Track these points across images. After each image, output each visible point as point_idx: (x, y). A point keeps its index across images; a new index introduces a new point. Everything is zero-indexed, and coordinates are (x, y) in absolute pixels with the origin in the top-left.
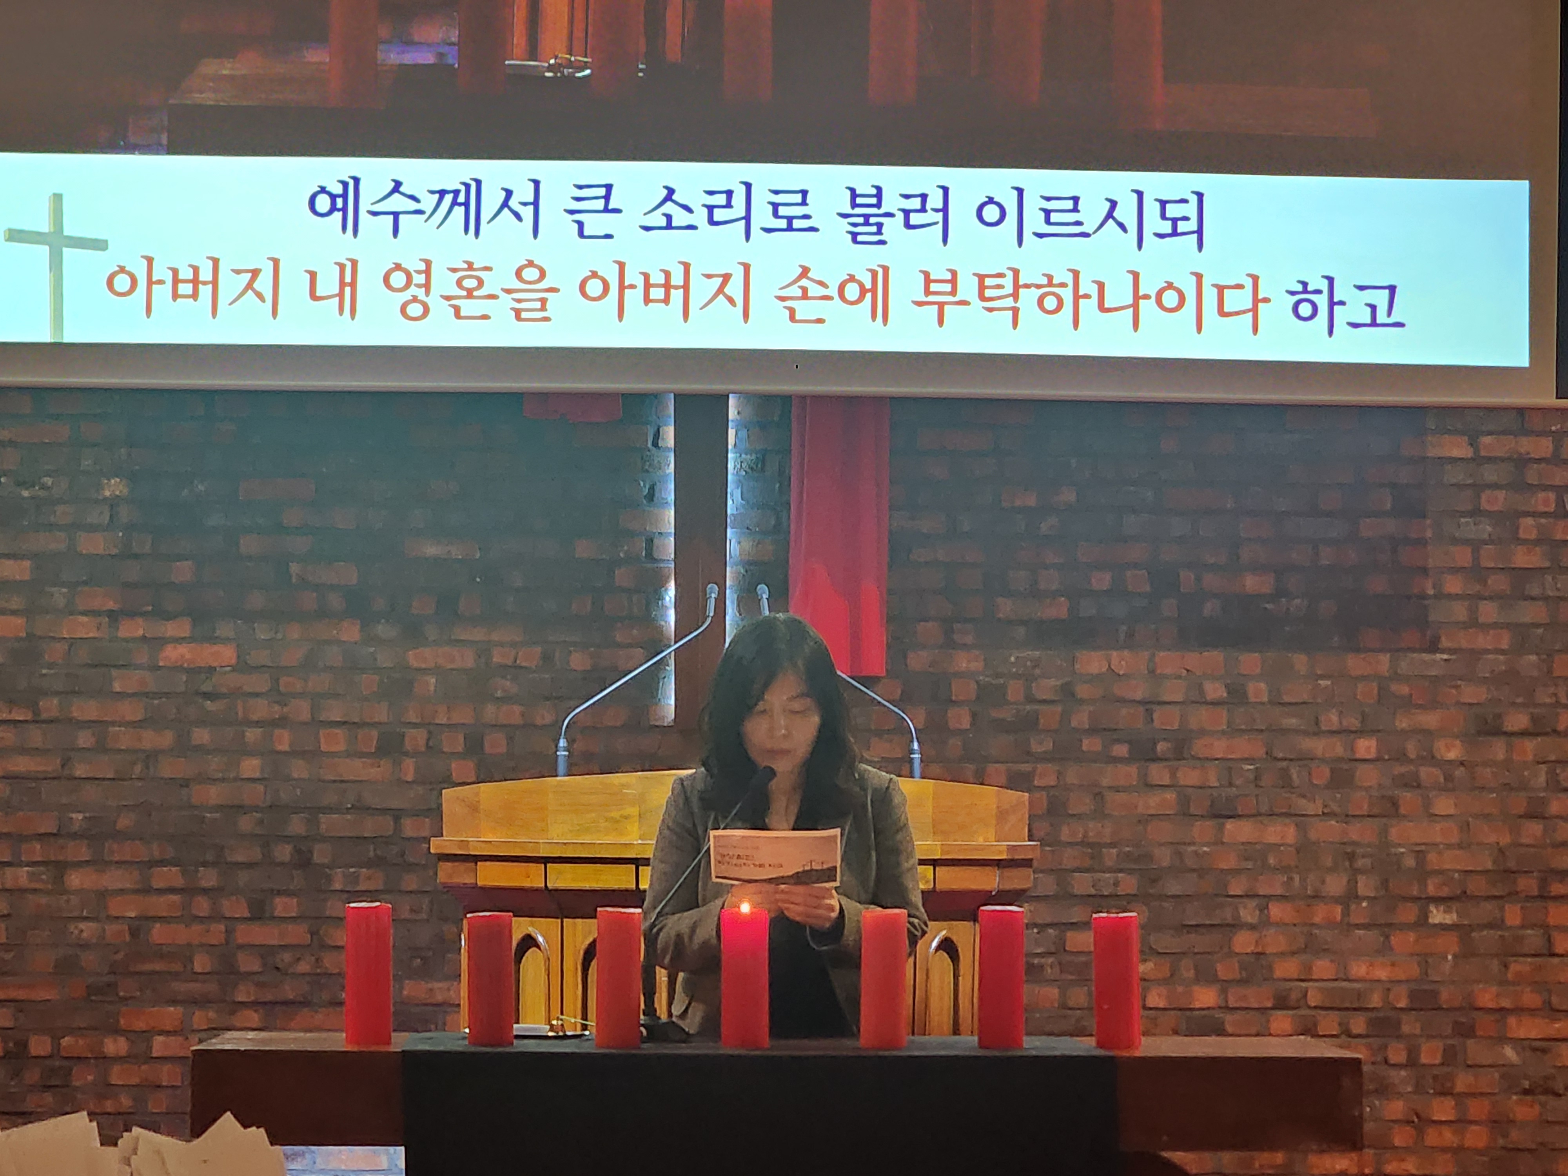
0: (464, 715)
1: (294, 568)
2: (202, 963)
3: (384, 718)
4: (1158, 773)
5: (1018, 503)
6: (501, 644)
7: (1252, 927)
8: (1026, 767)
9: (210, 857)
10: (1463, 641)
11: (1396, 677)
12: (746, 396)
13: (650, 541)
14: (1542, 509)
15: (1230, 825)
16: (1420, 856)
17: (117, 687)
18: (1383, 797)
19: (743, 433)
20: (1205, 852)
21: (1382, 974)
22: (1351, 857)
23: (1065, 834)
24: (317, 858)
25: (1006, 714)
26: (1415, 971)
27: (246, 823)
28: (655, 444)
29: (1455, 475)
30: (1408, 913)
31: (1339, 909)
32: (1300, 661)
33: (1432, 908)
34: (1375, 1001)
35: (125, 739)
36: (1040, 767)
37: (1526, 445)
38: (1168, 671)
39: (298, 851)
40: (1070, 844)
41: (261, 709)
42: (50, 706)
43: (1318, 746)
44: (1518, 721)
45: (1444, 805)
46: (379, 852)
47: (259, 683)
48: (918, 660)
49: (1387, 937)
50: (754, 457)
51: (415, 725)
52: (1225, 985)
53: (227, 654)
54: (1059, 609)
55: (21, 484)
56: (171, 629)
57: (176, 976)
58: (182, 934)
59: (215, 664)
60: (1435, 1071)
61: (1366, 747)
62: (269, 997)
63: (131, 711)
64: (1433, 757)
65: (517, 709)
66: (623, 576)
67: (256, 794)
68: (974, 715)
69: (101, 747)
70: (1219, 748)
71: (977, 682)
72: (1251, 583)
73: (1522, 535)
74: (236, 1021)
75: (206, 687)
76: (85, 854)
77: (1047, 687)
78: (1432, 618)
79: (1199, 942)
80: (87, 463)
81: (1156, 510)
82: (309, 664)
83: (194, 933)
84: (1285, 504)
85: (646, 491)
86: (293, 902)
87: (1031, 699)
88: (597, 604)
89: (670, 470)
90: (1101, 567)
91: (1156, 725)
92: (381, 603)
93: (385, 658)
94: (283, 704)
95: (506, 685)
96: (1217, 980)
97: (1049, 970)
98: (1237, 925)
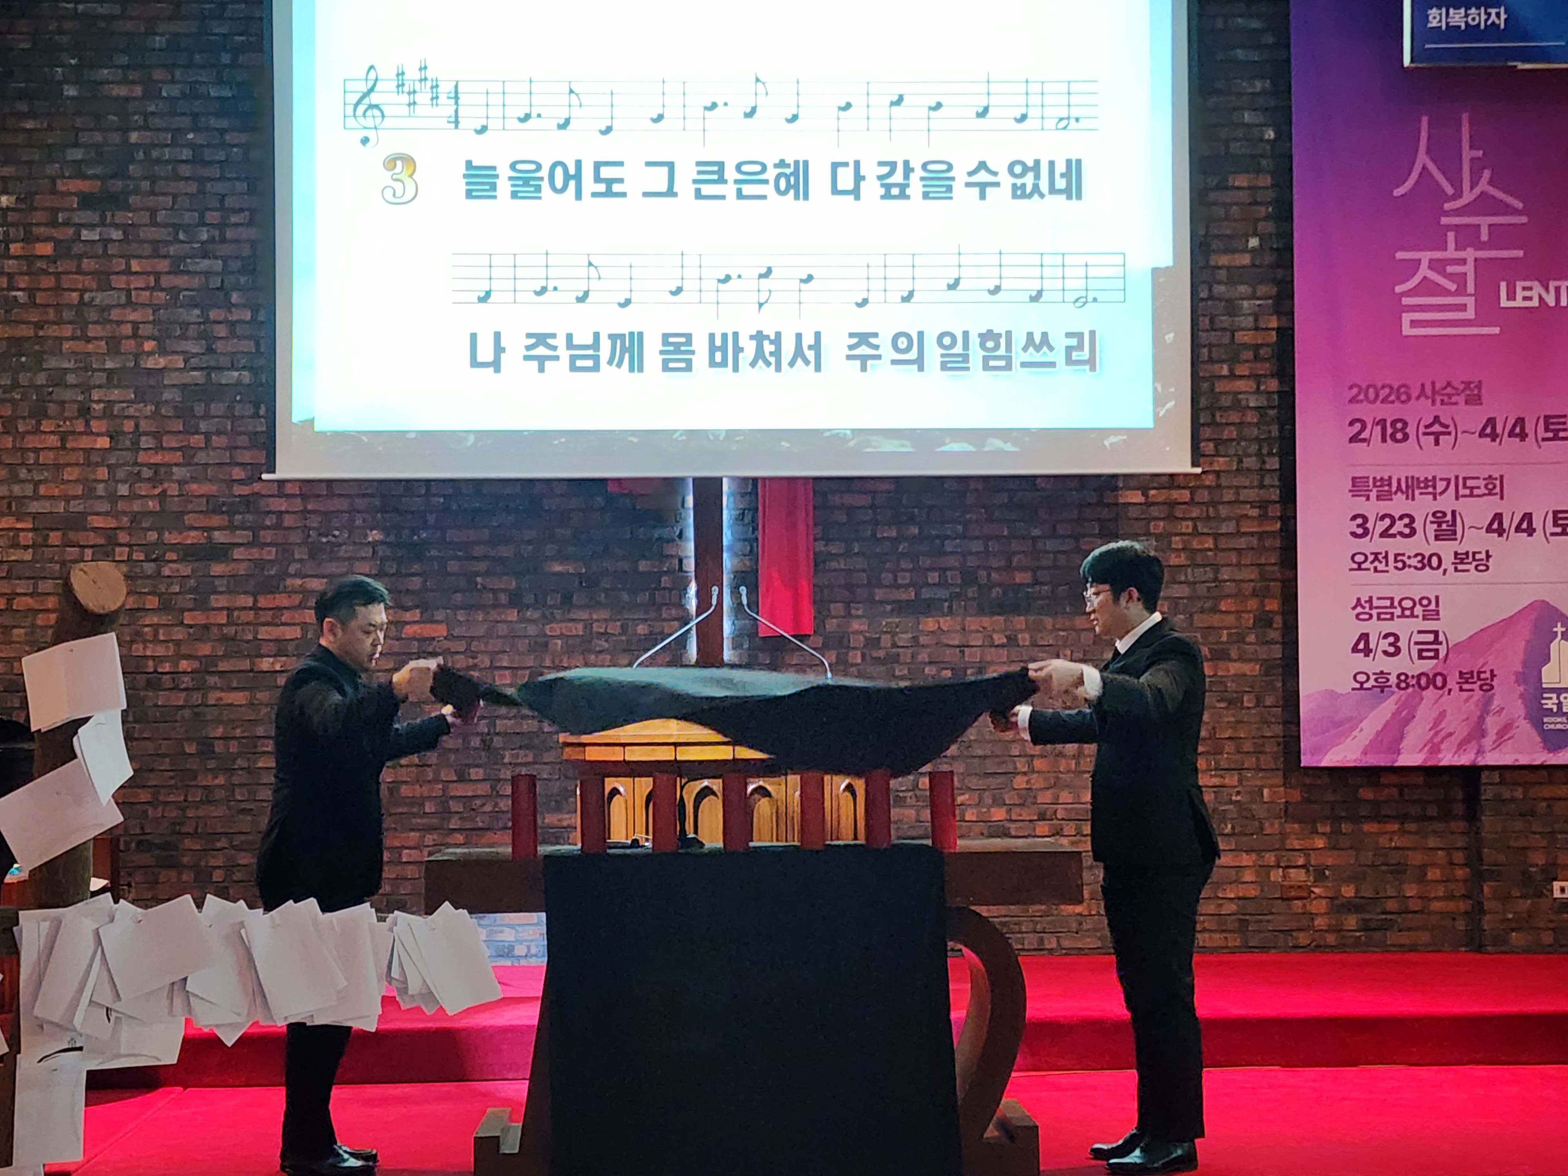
0: (578, 662)
1: (479, 579)
2: (429, 807)
3: (532, 664)
5: (885, 535)
6: (598, 621)
7: (1024, 774)
12: (733, 478)
13: (681, 561)
14: (1184, 530)
19: (732, 499)
25: (881, 654)
28: (683, 506)
29: (1133, 512)
31: (1074, 762)
32: (1048, 622)
38: (972, 628)
39: (483, 741)
41: (461, 661)
47: (461, 646)
48: (831, 625)
50: (737, 513)
51: (550, 668)
52: (1010, 808)
53: (441, 630)
54: (910, 594)
55: (320, 535)
56: (408, 616)
57: (414, 815)
58: (418, 791)
59: (434, 636)
62: (468, 825)
63: (386, 664)
65: (608, 657)
66: (666, 581)
68: (863, 655)
71: (865, 637)
72: (1022, 577)
73: (1174, 546)
74: (450, 840)
75: (430, 649)
77: (904, 638)
79: (994, 782)
80: (358, 522)
81: (964, 537)
82: (488, 635)
83: (425, 790)
84: (1036, 532)
85: (678, 533)
86: (481, 771)
87: (894, 645)
88: (652, 596)
89: (691, 520)
90: (932, 569)
91: (967, 659)
92: (529, 599)
93: (532, 630)
94: (473, 658)
95: (602, 644)
96: (1004, 804)
97: (909, 800)
98: (1015, 773)
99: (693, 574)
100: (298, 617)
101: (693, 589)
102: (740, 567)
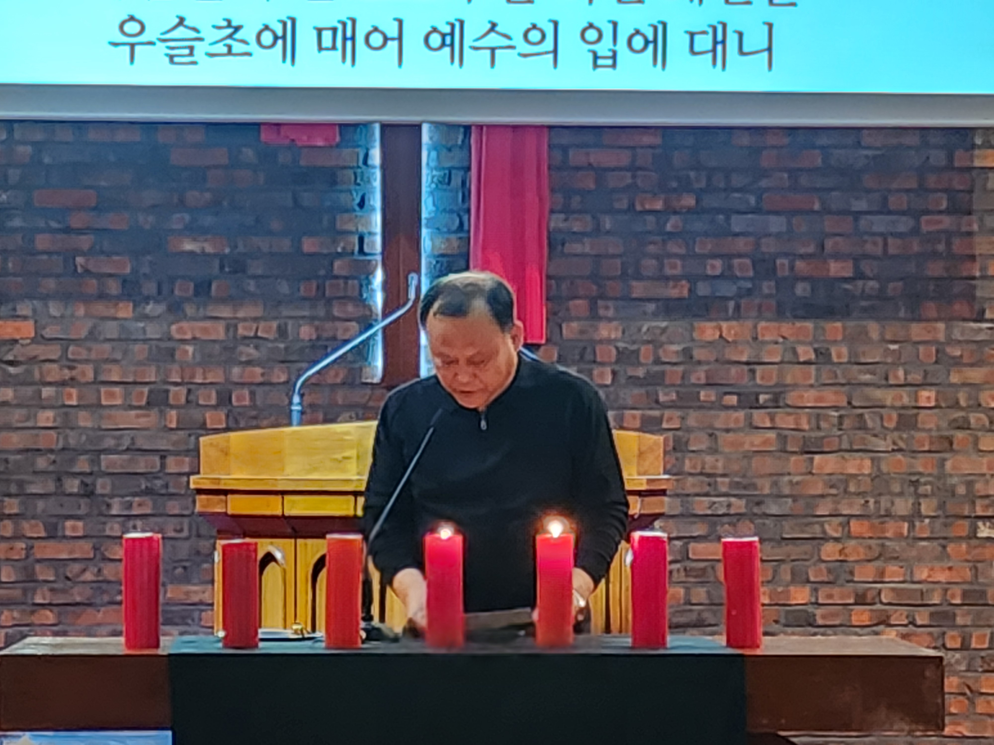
0: (217, 376)
1: (80, 260)
2: (7, 574)
3: (153, 379)
4: (761, 418)
5: (647, 207)
6: (245, 320)
7: (836, 540)
8: (656, 413)
9: (13, 489)
11: (950, 341)
12: (436, 125)
13: (361, 240)
15: (818, 459)
16: (970, 484)
18: (941, 437)
19: (434, 154)
20: (798, 481)
21: (942, 577)
22: (915, 484)
23: (687, 466)
24: (99, 490)
25: (640, 372)
26: (967, 575)
27: (41, 463)
28: (365, 162)
30: (961, 529)
31: (906, 525)
32: (874, 330)
33: (980, 524)
34: (936, 598)
36: (667, 413)
38: (767, 338)
39: (84, 484)
40: (691, 474)
41: (54, 372)
43: (887, 396)
45: (989, 443)
46: (149, 485)
47: (54, 352)
48: (570, 330)
49: (944, 547)
50: (442, 173)
51: (176, 384)
52: (816, 587)
53: (28, 329)
54: (681, 290)
59: (18, 337)
60: (983, 654)
61: (927, 397)
62: (62, 600)
64: (980, 405)
65: (258, 370)
66: (340, 267)
67: (50, 440)
68: (614, 373)
70: (809, 398)
71: (617, 348)
72: (834, 268)
74: (35, 619)
75: (9, 357)
77: (671, 352)
78: (979, 293)
79: (795, 551)
81: (756, 211)
82: (92, 336)
84: (861, 205)
85: (358, 200)
86: (80, 524)
87: (658, 361)
88: (321, 288)
89: (377, 184)
90: (714, 256)
91: (758, 381)
92: (150, 288)
93: (152, 331)
94: (71, 368)
95: (251, 351)
96: (808, 581)
97: (675, 574)
98: (825, 539)
99: (379, 258)
101: (379, 277)
102: (442, 247)
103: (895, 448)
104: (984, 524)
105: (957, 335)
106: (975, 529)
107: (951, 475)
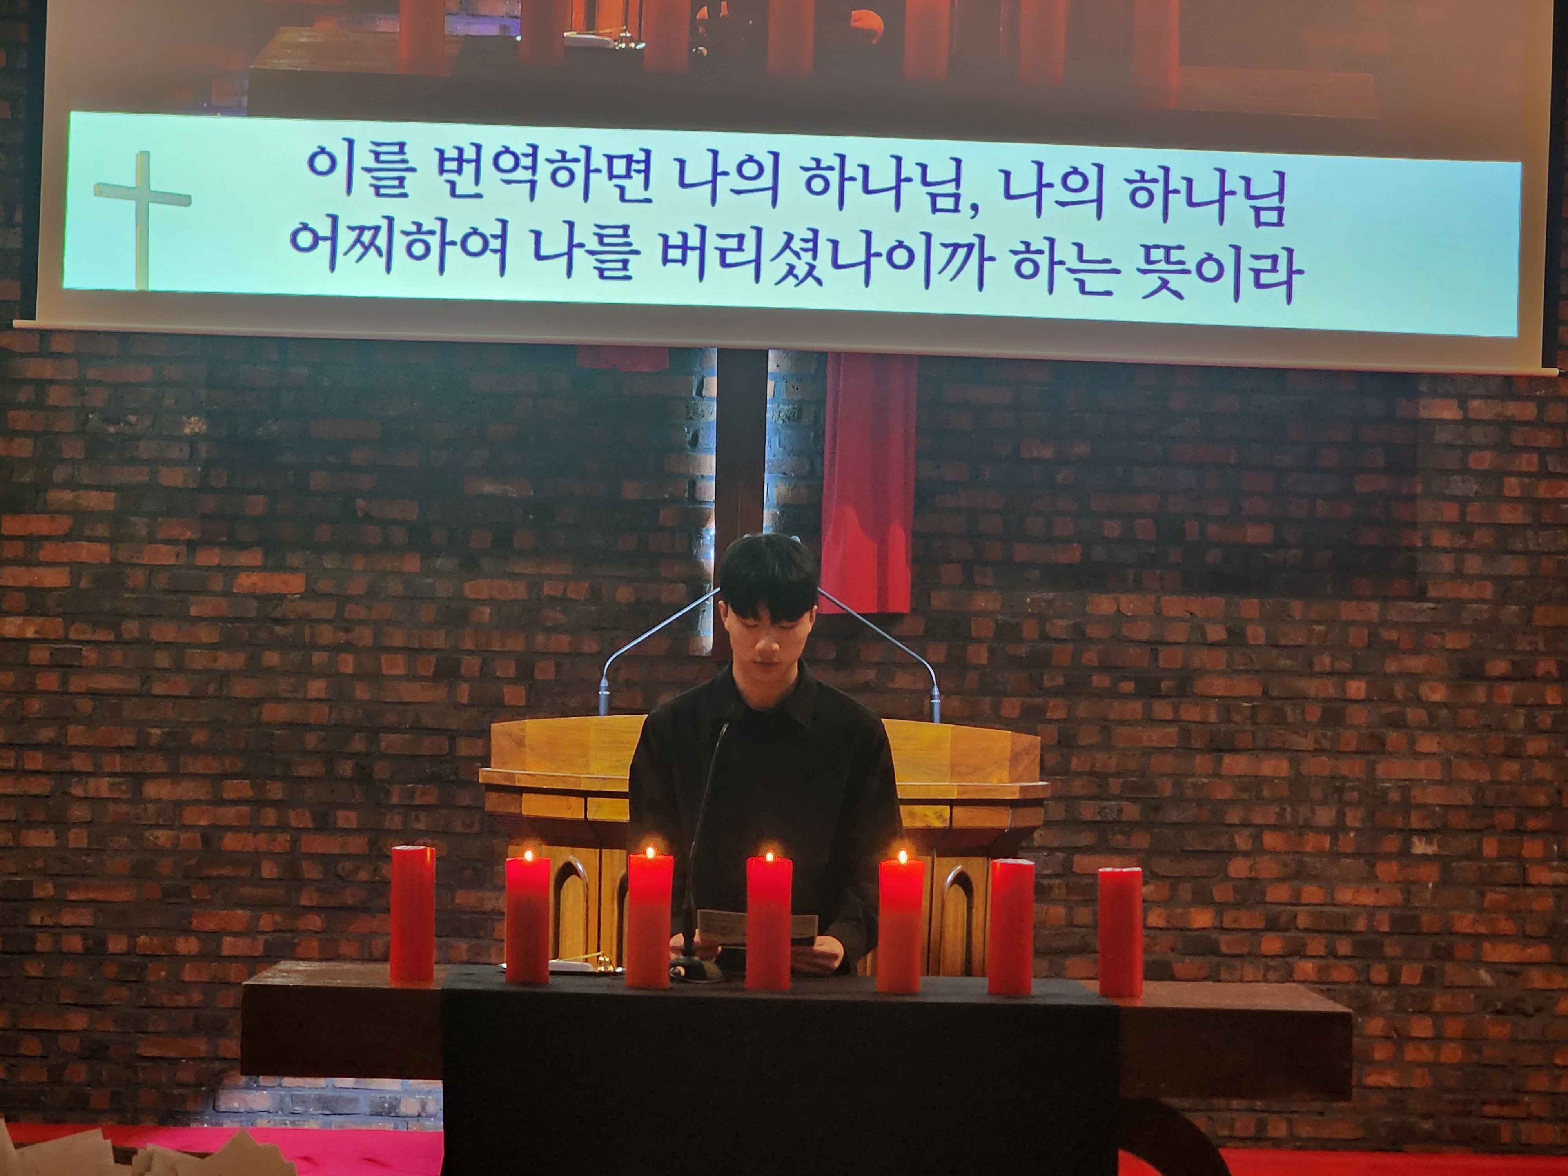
0: (517, 644)
1: (360, 503)
2: (268, 870)
3: (441, 645)
4: (1162, 709)
5: (1035, 454)
6: (550, 577)
7: (1246, 854)
8: (1039, 701)
9: (278, 771)
10: (1447, 590)
12: (785, 352)
13: (692, 485)
14: (1525, 469)
15: (1227, 759)
16: (1405, 790)
17: (193, 611)
18: (1371, 735)
19: (782, 385)
20: (1204, 784)
21: (1368, 899)
22: (1340, 790)
23: (1075, 764)
24: (377, 774)
25: (1022, 651)
26: (1398, 897)
27: (311, 740)
28: (700, 393)
29: (1443, 436)
30: (1391, 844)
31: (1328, 839)
32: (1297, 607)
33: (1415, 839)
34: (1360, 924)
35: (198, 660)
36: (1052, 702)
37: (1512, 409)
38: (1172, 614)
39: (359, 767)
40: (1080, 774)
41: (327, 635)
42: (131, 628)
43: (1312, 687)
44: (1499, 667)
45: (1428, 744)
46: (434, 769)
47: (326, 610)
48: (940, 600)
49: (1372, 866)
50: (791, 407)
51: (470, 652)
52: (1221, 908)
53: (296, 583)
54: (1073, 555)
55: (107, 421)
56: (244, 558)
57: (245, 882)
58: (250, 843)
59: (285, 592)
60: (1414, 991)
61: (1357, 688)
62: (331, 902)
63: (207, 634)
64: (1419, 699)
65: (565, 639)
66: (665, 516)
67: (319, 714)
68: (991, 651)
69: (179, 668)
70: (1219, 686)
71: (996, 621)
73: (1507, 493)
74: (301, 924)
75: (277, 614)
76: (161, 766)
77: (1060, 626)
78: (1420, 568)
79: (1197, 867)
80: (169, 402)
81: (1163, 463)
82: (373, 593)
83: (261, 842)
84: (1285, 460)
85: (689, 438)
86: (353, 815)
87: (1044, 637)
88: (642, 541)
89: (712, 417)
90: (1112, 516)
91: (1161, 664)
92: (440, 538)
93: (443, 589)
94: (347, 630)
95: (556, 616)
96: (1213, 903)
97: (1057, 891)
98: (1232, 852)
99: (713, 507)
100: (65, 552)
101: (711, 529)
102: (790, 498)
103: (1317, 747)
104: (1420, 841)
105: (1393, 615)
106: (1407, 846)
107: (1382, 781)
